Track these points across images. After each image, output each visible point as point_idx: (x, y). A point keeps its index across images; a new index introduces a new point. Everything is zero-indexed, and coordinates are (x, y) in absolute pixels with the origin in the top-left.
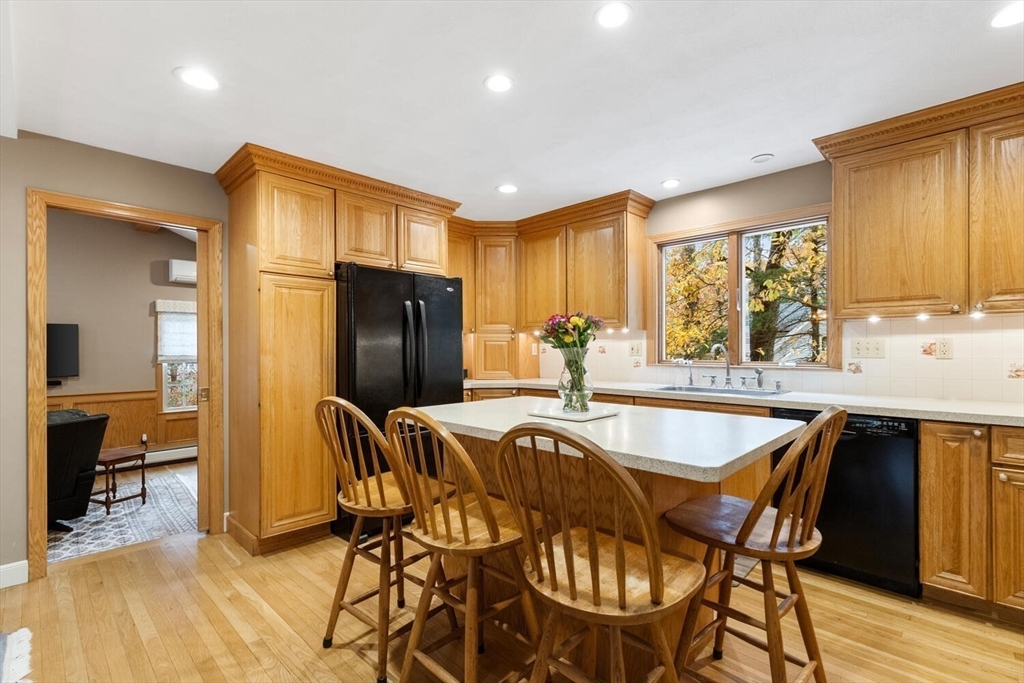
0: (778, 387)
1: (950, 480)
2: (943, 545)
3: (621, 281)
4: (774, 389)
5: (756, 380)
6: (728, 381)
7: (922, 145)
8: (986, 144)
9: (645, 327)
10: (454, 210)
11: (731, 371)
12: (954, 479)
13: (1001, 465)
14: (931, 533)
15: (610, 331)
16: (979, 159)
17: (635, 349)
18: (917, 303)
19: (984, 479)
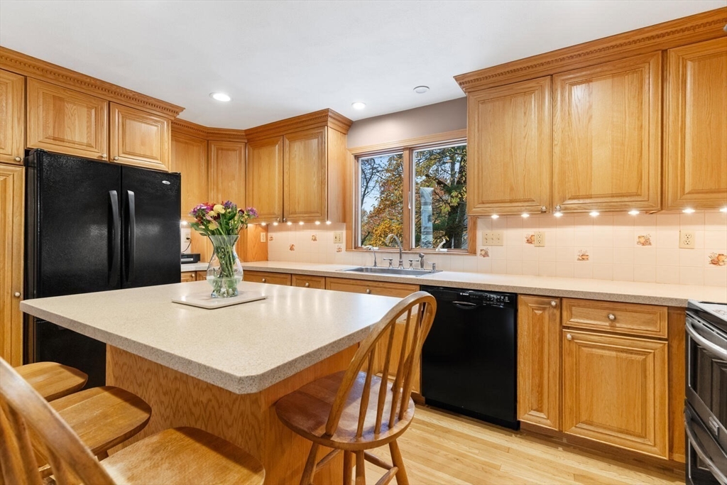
0: (434, 267)
1: (536, 340)
2: (532, 390)
3: (323, 182)
4: (430, 268)
5: (419, 262)
6: (401, 263)
7: (523, 87)
8: (563, 88)
9: (344, 220)
10: (177, 113)
11: (403, 256)
12: (539, 339)
13: (568, 328)
14: (524, 381)
15: (318, 223)
16: (559, 99)
17: (338, 238)
18: (520, 204)
19: (558, 338)
